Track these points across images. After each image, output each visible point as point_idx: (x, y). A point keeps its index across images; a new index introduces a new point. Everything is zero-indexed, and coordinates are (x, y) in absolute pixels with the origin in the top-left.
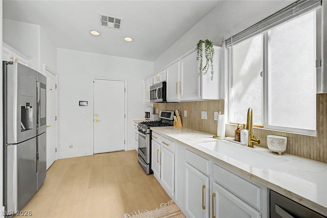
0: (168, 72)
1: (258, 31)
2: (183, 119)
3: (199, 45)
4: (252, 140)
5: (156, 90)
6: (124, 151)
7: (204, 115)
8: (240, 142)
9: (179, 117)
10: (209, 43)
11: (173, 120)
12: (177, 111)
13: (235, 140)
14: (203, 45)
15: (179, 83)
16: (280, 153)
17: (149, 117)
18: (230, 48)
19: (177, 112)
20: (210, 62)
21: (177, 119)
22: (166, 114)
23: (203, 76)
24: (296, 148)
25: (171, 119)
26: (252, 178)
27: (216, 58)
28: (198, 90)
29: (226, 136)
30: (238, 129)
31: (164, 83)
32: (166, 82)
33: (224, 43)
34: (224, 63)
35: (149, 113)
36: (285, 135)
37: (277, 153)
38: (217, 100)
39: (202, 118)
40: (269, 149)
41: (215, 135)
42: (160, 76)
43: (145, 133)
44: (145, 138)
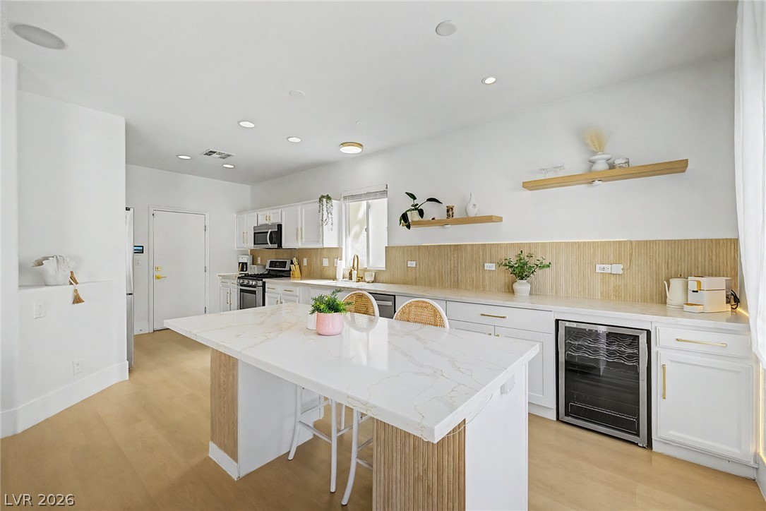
0: (284, 213)
1: (366, 199)
2: (303, 268)
3: (321, 200)
4: (358, 277)
5: (267, 232)
7: (326, 262)
9: (297, 266)
10: (328, 198)
11: (290, 270)
12: (295, 259)
13: (349, 279)
14: (324, 200)
15: (299, 229)
17: (245, 270)
18: (348, 204)
20: (330, 215)
21: (295, 268)
22: (278, 264)
23: (324, 227)
24: (377, 279)
25: (287, 268)
27: (335, 211)
28: (320, 236)
29: (342, 278)
30: (350, 271)
31: (280, 226)
32: (281, 225)
34: (342, 224)
36: (373, 271)
37: (369, 282)
39: (324, 265)
40: (365, 281)
41: (334, 278)
42: (271, 215)
43: (254, 287)
44: (254, 292)
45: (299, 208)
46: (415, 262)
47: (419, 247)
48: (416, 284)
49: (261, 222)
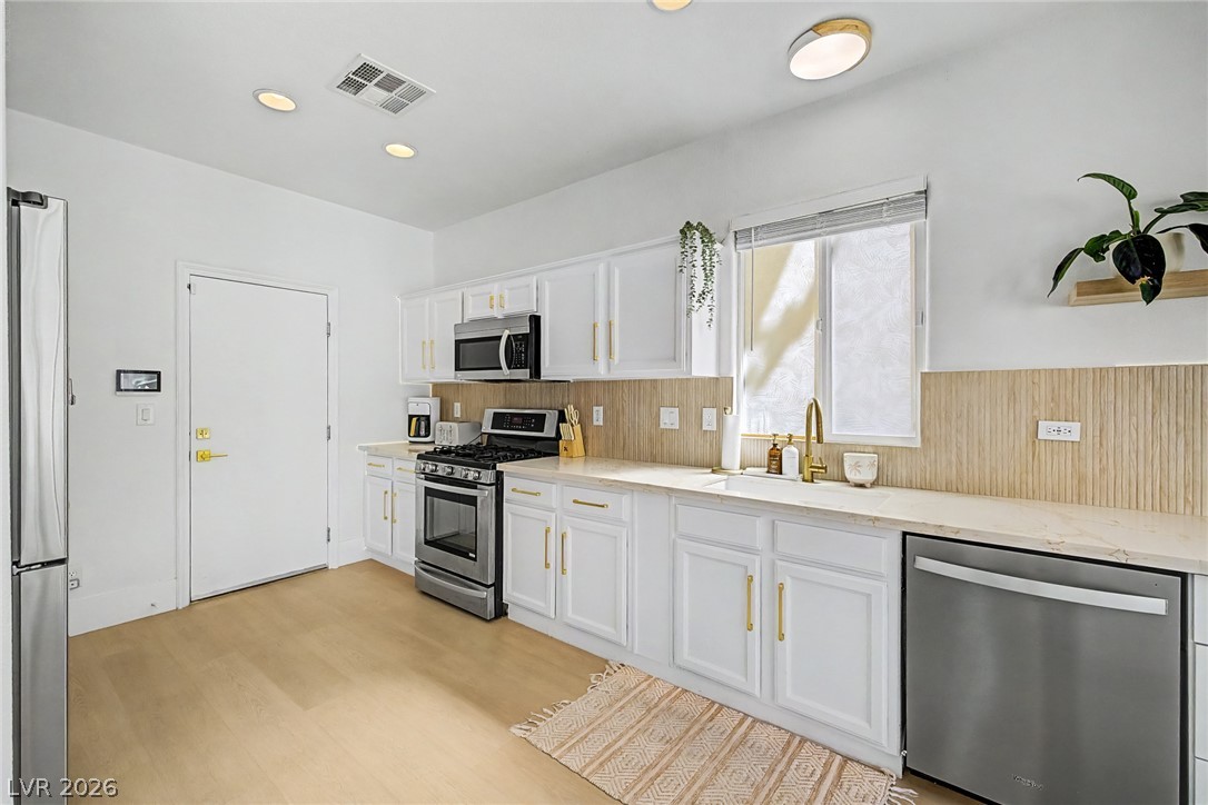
0: (546, 285)
1: (817, 231)
2: (590, 433)
4: (812, 467)
6: (325, 568)
7: (669, 418)
8: (781, 473)
9: (577, 429)
12: (570, 408)
13: (768, 472)
15: (602, 327)
16: (868, 485)
17: (423, 433)
19: (570, 411)
21: (571, 432)
22: (518, 420)
23: (695, 315)
24: (890, 474)
26: (877, 523)
29: (743, 468)
30: (775, 445)
31: (535, 321)
32: (538, 318)
33: (732, 235)
35: (428, 418)
36: (871, 450)
37: (862, 486)
38: (710, 378)
39: (662, 426)
40: (846, 481)
41: (716, 467)
42: (506, 294)
43: (473, 485)
44: (472, 501)
45: (602, 268)
46: (1076, 426)
47: (1101, 373)
48: (1080, 499)
49: (471, 314)
